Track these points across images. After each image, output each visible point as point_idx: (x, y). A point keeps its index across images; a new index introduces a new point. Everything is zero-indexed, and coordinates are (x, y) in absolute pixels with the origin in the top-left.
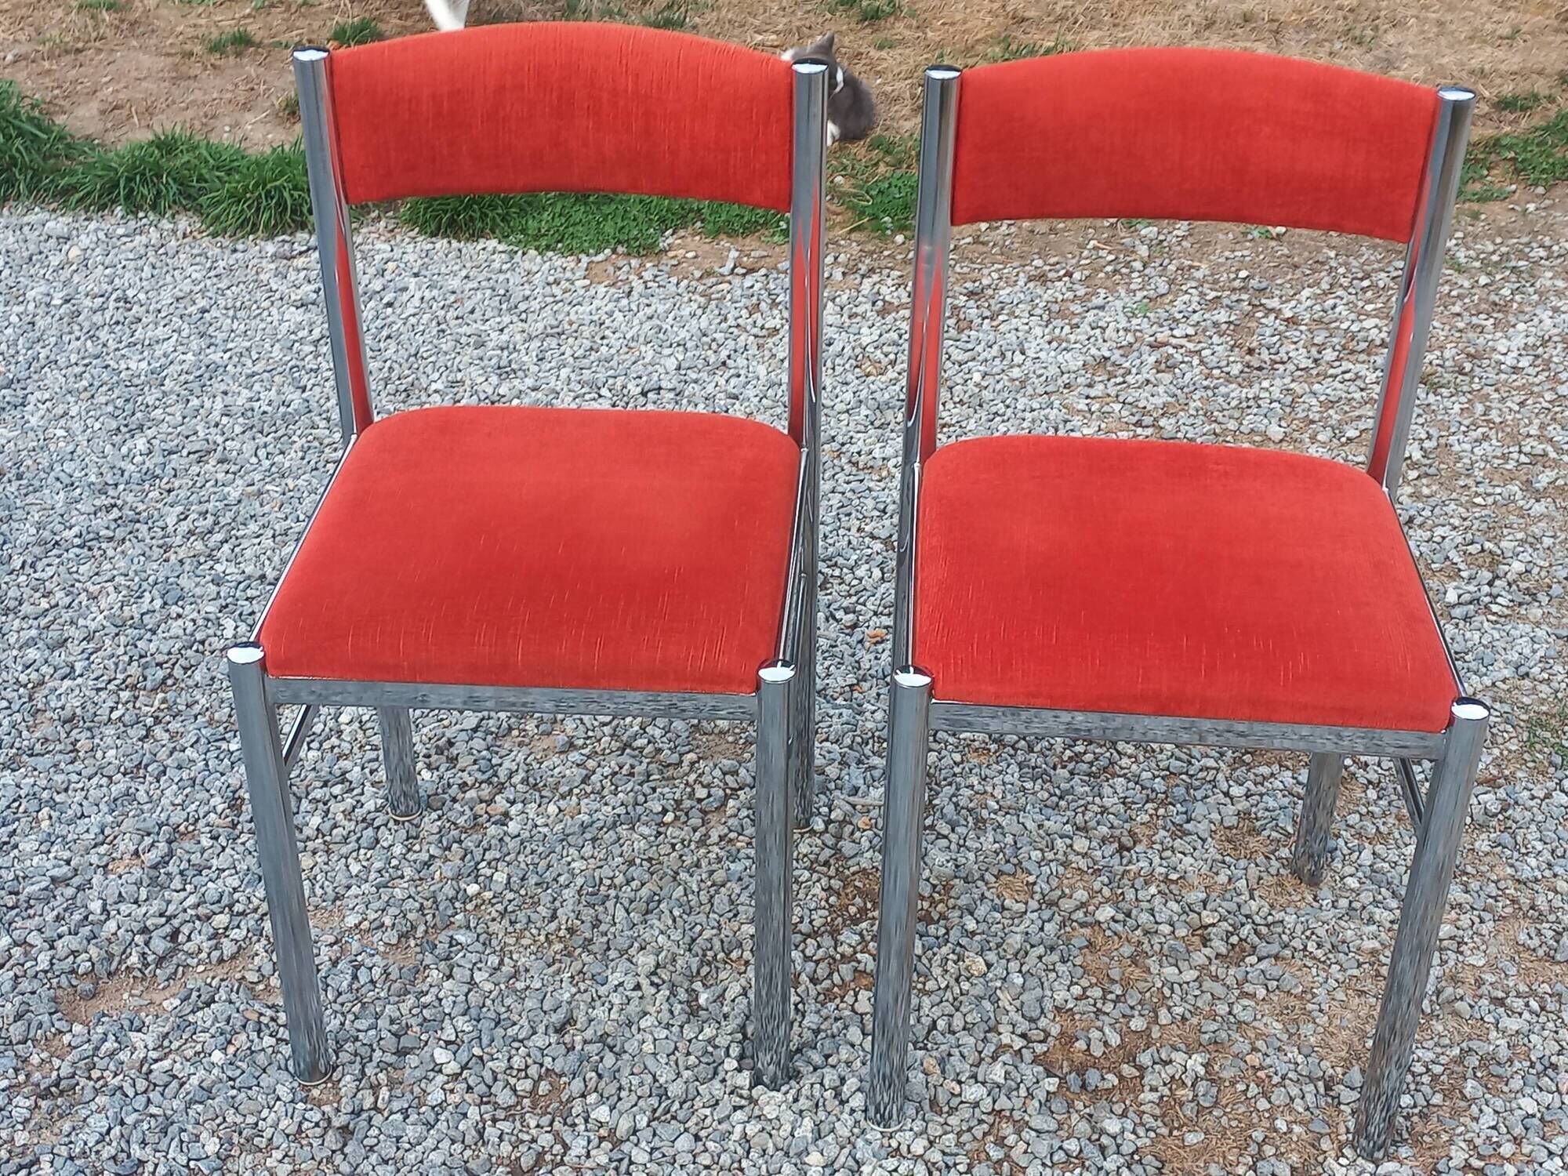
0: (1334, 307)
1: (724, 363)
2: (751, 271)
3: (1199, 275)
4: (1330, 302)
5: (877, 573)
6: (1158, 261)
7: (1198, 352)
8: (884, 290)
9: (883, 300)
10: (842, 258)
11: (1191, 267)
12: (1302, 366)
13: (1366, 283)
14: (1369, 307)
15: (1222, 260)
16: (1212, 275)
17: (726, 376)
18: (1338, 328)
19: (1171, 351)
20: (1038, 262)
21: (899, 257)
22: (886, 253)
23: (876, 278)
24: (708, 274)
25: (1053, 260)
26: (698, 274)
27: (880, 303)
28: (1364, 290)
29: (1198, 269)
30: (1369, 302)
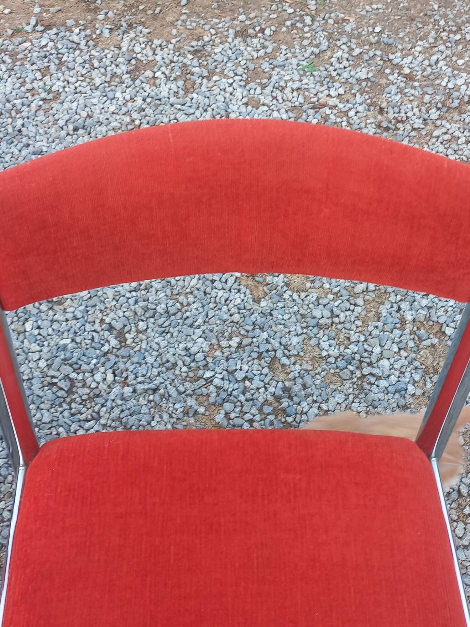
0: (437, 62)
1: (20, 131)
2: (48, 27)
3: (348, 28)
4: (434, 58)
5: (110, 377)
6: (322, 15)
7: (346, 113)
8: (137, 49)
9: (136, 59)
10: (110, 14)
11: (344, 20)
12: (416, 126)
13: (458, 37)
14: (460, 62)
15: (364, 13)
16: (358, 28)
17: (20, 146)
18: (439, 85)
19: (328, 112)
20: (242, 17)
21: (150, 12)
22: (141, 7)
23: (132, 34)
24: (17, 32)
25: (252, 15)
26: (10, 32)
27: (133, 62)
28: (457, 42)
29: (348, 21)
30: (460, 56)
